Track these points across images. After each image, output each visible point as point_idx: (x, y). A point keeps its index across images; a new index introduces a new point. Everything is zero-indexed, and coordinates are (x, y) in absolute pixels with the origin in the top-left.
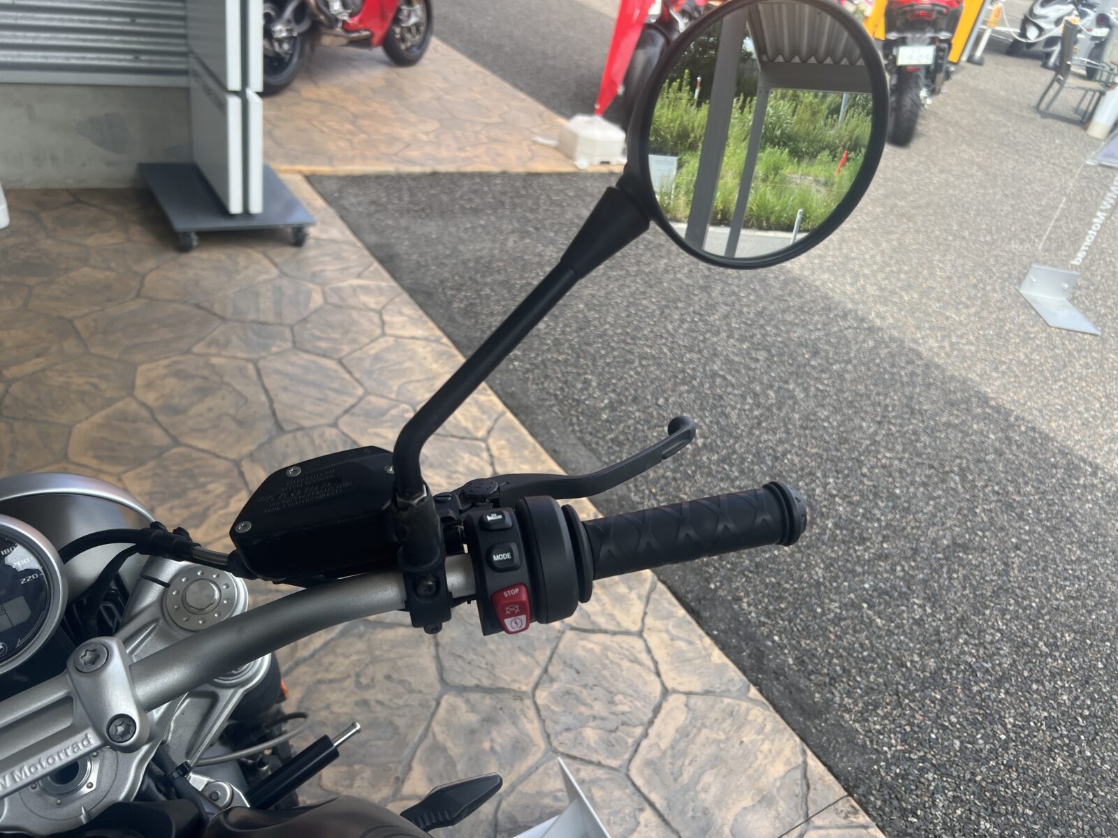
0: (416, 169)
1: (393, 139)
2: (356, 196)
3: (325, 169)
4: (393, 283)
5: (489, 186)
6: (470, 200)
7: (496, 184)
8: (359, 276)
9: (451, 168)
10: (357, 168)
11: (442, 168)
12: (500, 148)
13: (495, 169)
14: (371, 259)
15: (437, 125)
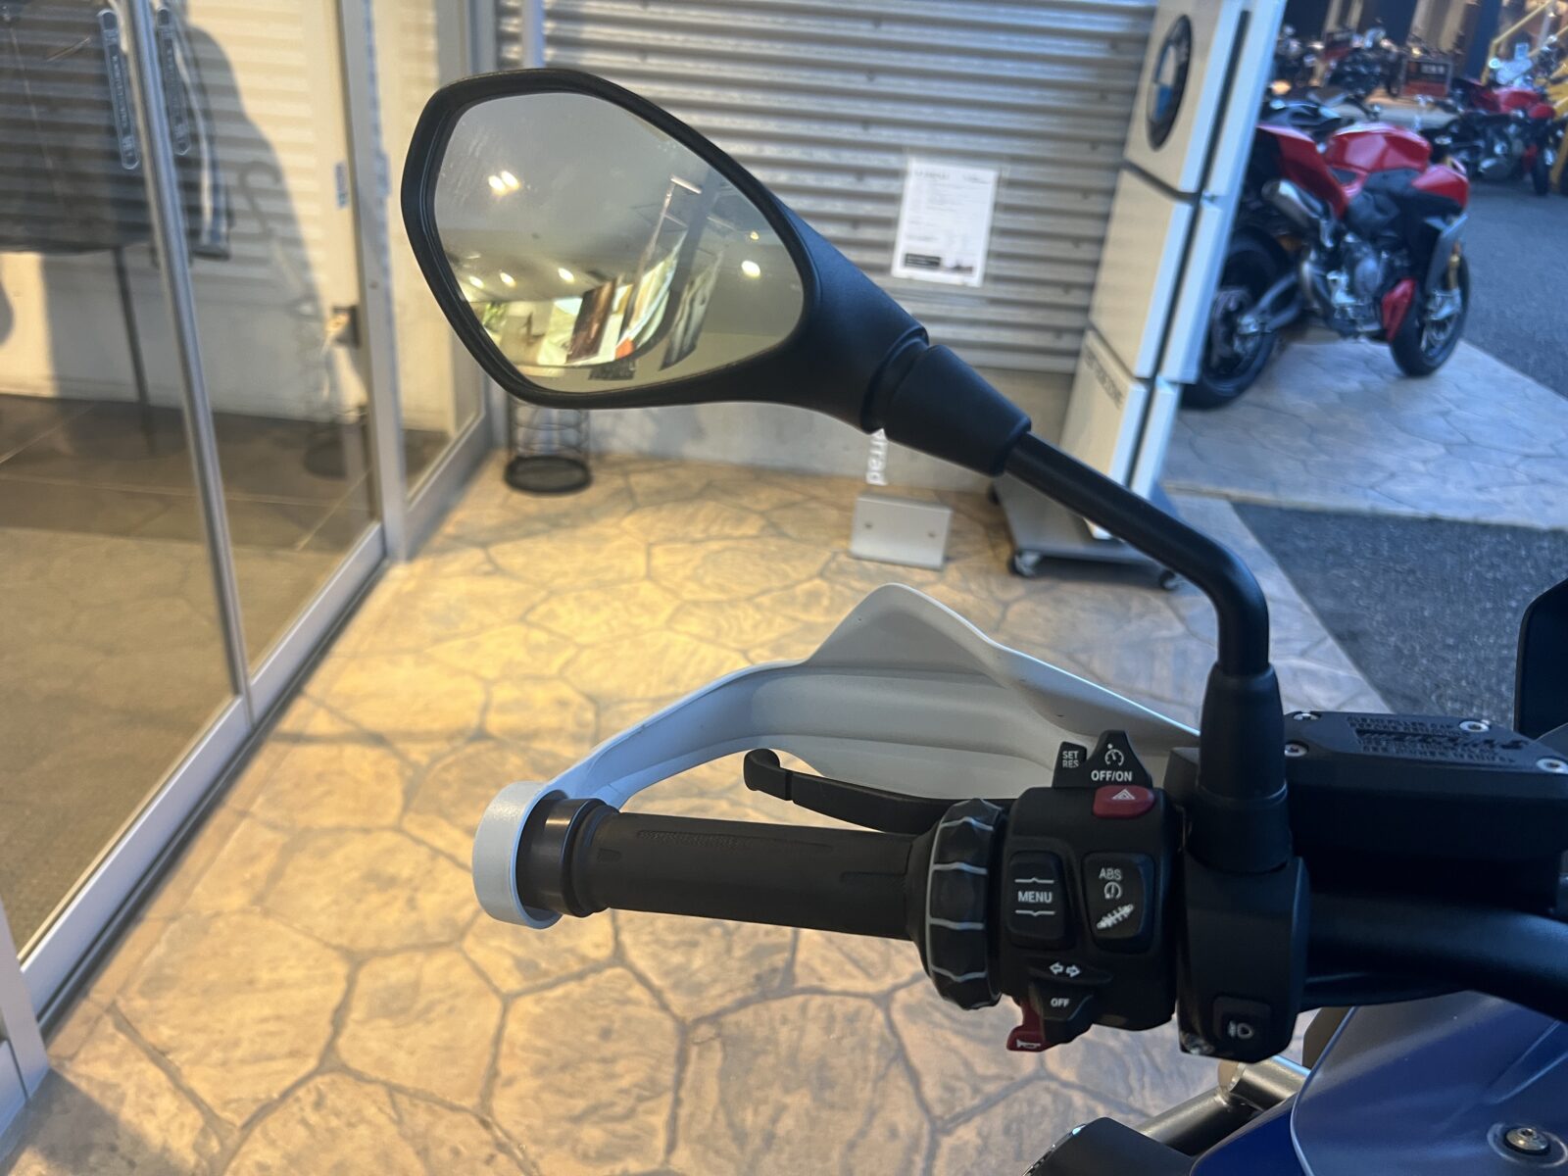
0: (1405, 511)
1: (1371, 466)
2: (1306, 538)
3: (1266, 497)
4: (1356, 674)
5: (1528, 550)
6: (1492, 567)
7: (1540, 548)
8: (1303, 654)
9: (1465, 515)
10: (1312, 499)
11: (1447, 513)
12: (1548, 493)
13: (1541, 523)
14: (1324, 632)
15: (1442, 450)
